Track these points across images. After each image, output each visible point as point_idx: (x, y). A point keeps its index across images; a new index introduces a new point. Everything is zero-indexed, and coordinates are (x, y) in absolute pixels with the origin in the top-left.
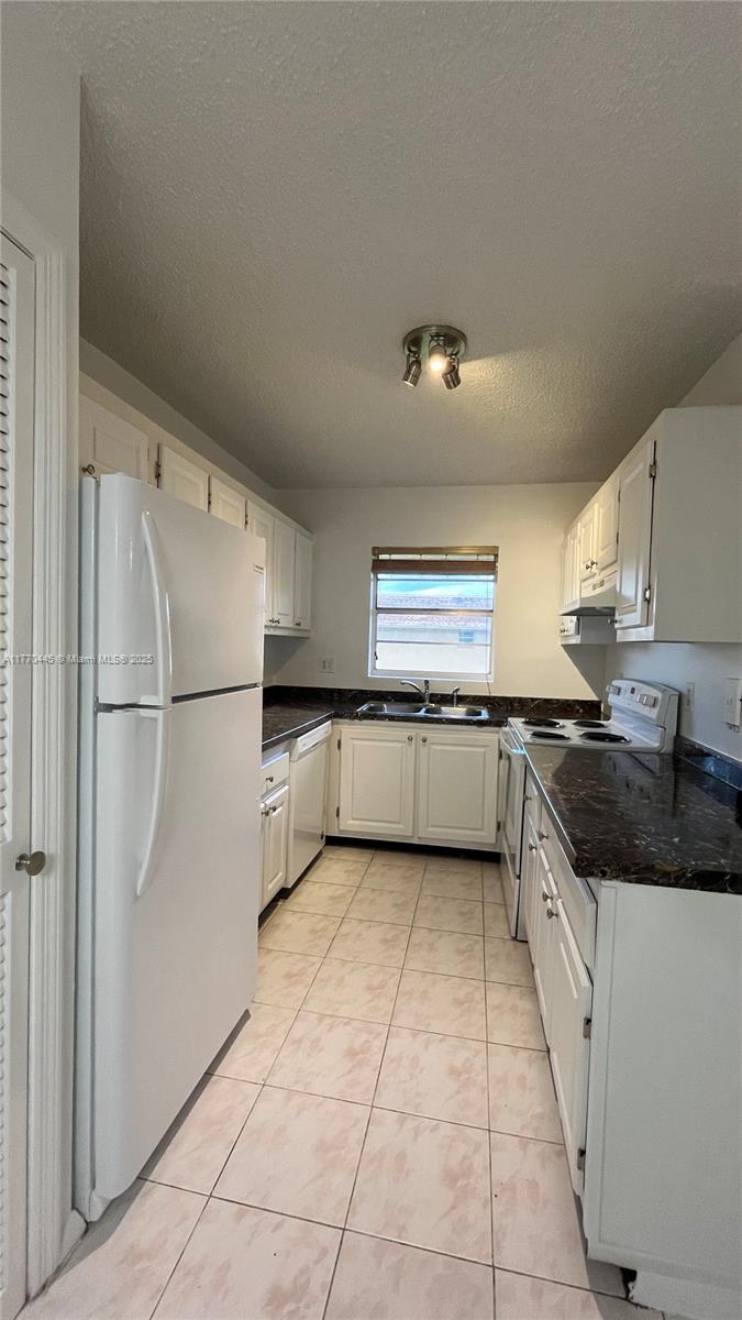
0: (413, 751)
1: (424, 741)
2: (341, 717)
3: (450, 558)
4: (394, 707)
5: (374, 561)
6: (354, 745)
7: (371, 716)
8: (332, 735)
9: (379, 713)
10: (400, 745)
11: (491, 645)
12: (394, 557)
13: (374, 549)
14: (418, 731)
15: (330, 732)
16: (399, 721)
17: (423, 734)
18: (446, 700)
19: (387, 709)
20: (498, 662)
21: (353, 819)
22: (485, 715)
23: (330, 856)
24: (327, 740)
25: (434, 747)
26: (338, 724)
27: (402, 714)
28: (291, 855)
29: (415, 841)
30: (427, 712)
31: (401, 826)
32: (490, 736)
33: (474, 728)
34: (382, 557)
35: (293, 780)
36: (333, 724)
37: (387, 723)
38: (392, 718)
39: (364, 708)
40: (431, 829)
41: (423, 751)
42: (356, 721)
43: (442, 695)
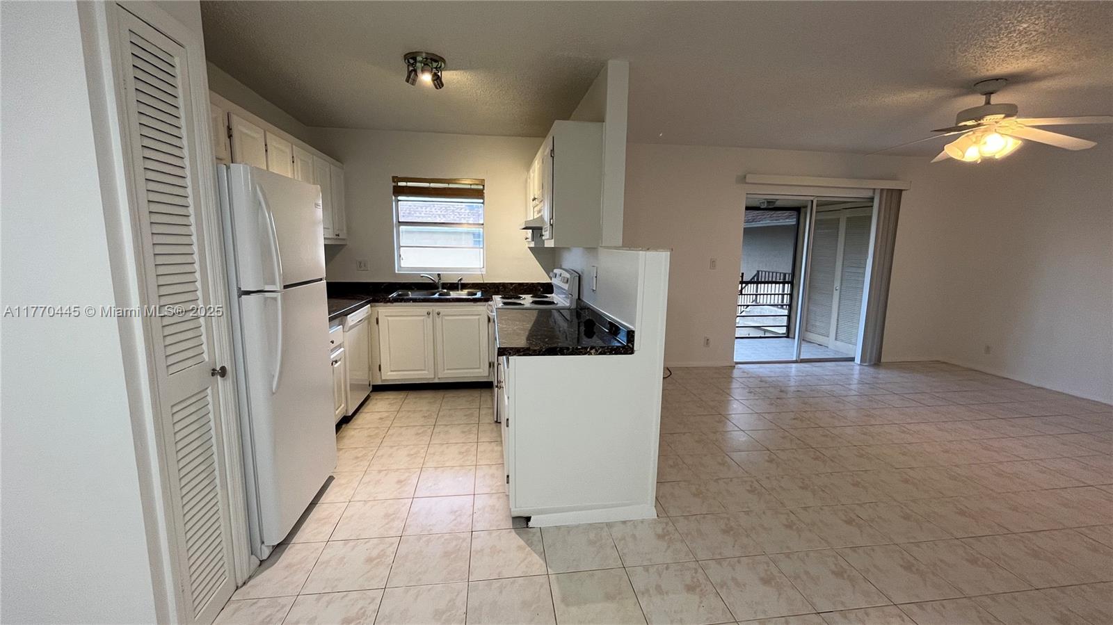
0: (431, 322)
1: (438, 314)
2: (378, 301)
3: (451, 186)
4: (417, 293)
5: (394, 186)
6: (388, 320)
7: (399, 300)
8: (371, 314)
9: (406, 297)
10: (422, 318)
11: (483, 248)
12: (410, 184)
13: (393, 177)
14: (434, 308)
15: (370, 312)
16: (420, 302)
17: (437, 309)
18: (453, 287)
19: (410, 295)
20: (488, 260)
21: (392, 371)
22: (479, 295)
23: (377, 397)
24: (368, 318)
25: (446, 318)
26: (375, 306)
27: (422, 297)
28: (349, 396)
29: (436, 381)
30: (439, 295)
31: (426, 372)
32: (481, 308)
33: (472, 303)
34: (401, 184)
35: (346, 344)
36: (371, 306)
37: (411, 303)
38: (415, 300)
39: (394, 295)
40: (446, 371)
41: (438, 320)
42: (389, 304)
43: (451, 284)
